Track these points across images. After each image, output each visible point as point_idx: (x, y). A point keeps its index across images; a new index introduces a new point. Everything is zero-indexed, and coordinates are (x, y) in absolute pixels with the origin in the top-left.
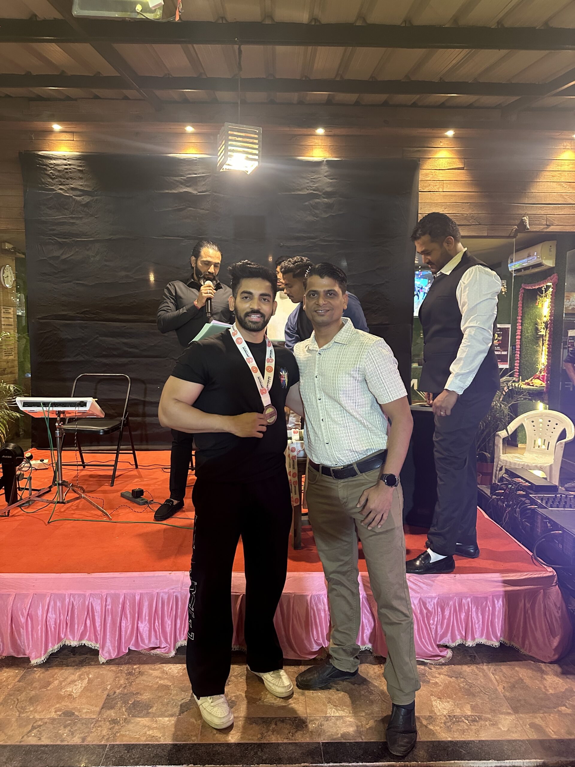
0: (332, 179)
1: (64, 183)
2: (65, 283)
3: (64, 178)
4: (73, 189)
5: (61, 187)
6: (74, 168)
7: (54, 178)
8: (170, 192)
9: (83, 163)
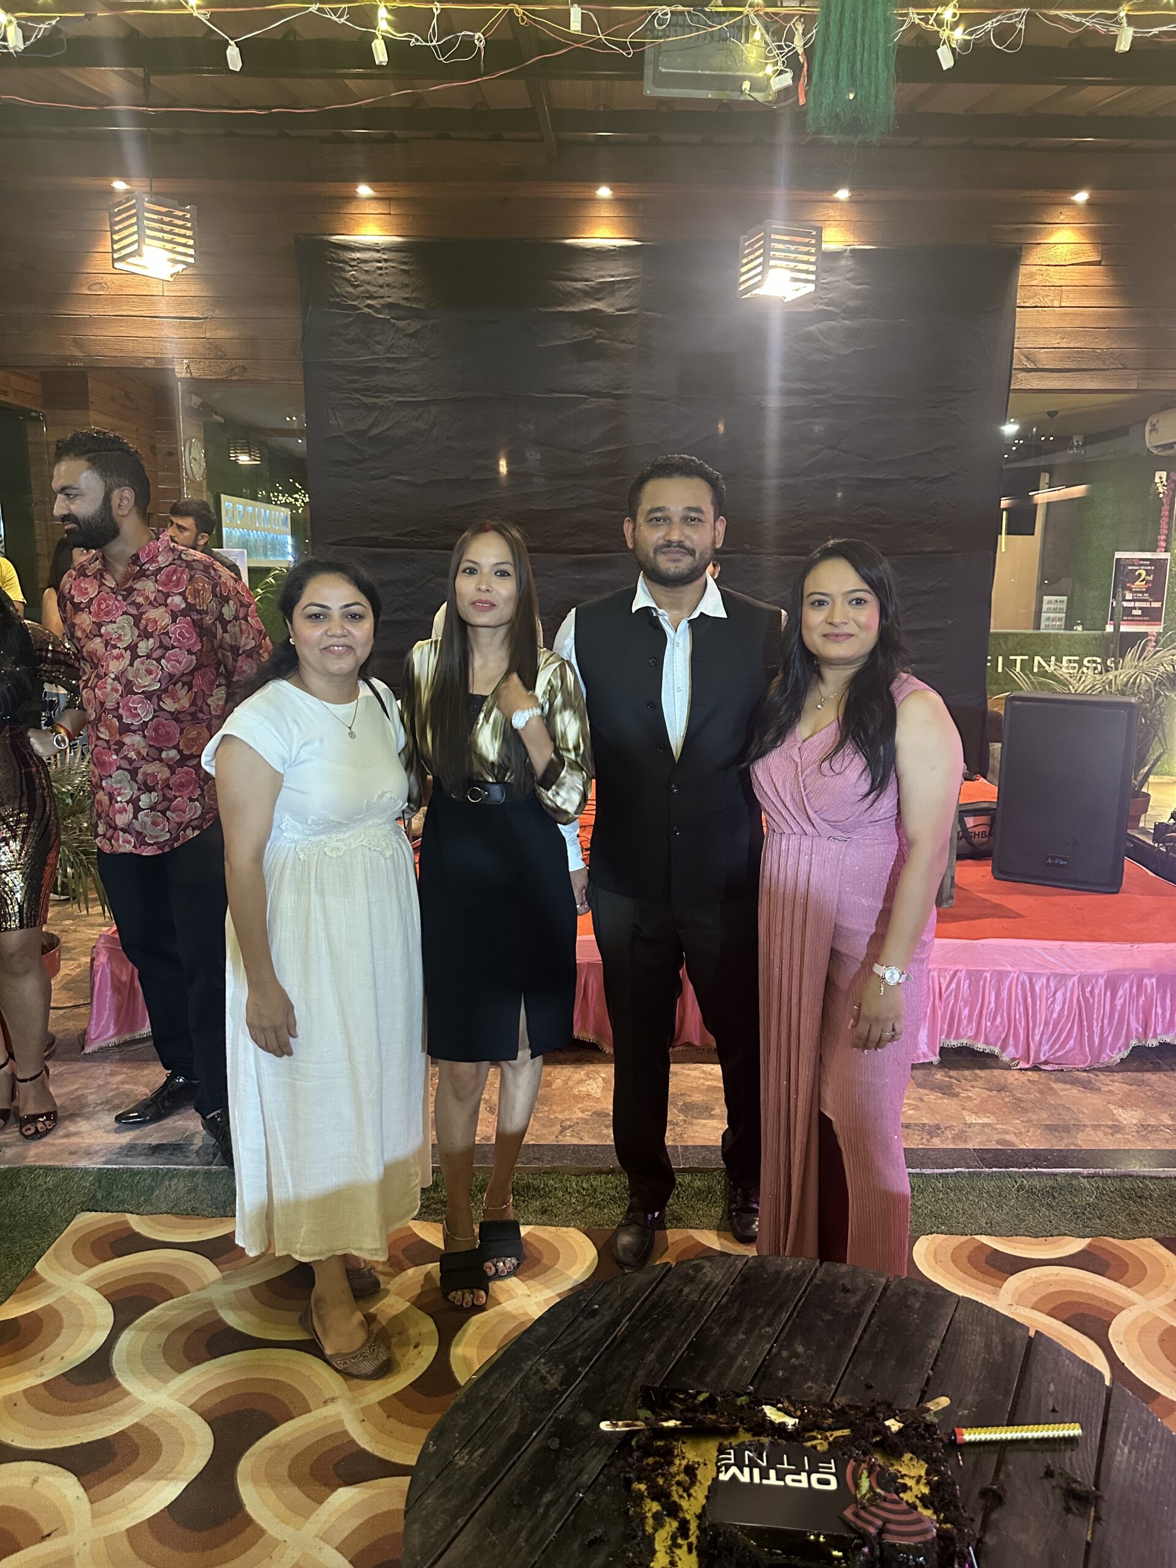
0: (859, 284)
1: (375, 295)
2: (377, 479)
3: (374, 286)
4: (390, 306)
5: (369, 302)
6: (393, 267)
7: (358, 286)
8: (567, 310)
9: (410, 258)
